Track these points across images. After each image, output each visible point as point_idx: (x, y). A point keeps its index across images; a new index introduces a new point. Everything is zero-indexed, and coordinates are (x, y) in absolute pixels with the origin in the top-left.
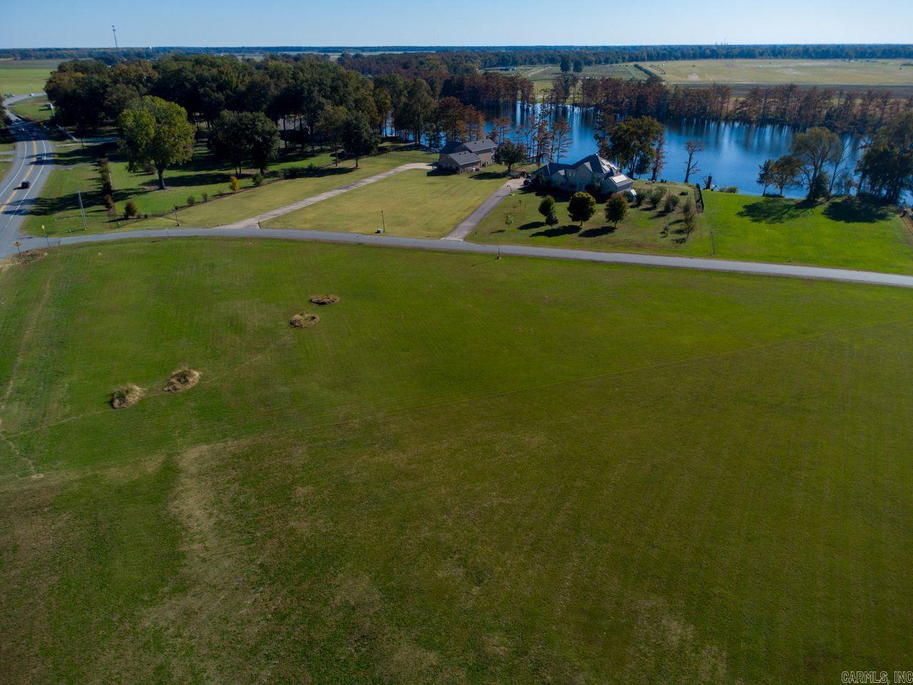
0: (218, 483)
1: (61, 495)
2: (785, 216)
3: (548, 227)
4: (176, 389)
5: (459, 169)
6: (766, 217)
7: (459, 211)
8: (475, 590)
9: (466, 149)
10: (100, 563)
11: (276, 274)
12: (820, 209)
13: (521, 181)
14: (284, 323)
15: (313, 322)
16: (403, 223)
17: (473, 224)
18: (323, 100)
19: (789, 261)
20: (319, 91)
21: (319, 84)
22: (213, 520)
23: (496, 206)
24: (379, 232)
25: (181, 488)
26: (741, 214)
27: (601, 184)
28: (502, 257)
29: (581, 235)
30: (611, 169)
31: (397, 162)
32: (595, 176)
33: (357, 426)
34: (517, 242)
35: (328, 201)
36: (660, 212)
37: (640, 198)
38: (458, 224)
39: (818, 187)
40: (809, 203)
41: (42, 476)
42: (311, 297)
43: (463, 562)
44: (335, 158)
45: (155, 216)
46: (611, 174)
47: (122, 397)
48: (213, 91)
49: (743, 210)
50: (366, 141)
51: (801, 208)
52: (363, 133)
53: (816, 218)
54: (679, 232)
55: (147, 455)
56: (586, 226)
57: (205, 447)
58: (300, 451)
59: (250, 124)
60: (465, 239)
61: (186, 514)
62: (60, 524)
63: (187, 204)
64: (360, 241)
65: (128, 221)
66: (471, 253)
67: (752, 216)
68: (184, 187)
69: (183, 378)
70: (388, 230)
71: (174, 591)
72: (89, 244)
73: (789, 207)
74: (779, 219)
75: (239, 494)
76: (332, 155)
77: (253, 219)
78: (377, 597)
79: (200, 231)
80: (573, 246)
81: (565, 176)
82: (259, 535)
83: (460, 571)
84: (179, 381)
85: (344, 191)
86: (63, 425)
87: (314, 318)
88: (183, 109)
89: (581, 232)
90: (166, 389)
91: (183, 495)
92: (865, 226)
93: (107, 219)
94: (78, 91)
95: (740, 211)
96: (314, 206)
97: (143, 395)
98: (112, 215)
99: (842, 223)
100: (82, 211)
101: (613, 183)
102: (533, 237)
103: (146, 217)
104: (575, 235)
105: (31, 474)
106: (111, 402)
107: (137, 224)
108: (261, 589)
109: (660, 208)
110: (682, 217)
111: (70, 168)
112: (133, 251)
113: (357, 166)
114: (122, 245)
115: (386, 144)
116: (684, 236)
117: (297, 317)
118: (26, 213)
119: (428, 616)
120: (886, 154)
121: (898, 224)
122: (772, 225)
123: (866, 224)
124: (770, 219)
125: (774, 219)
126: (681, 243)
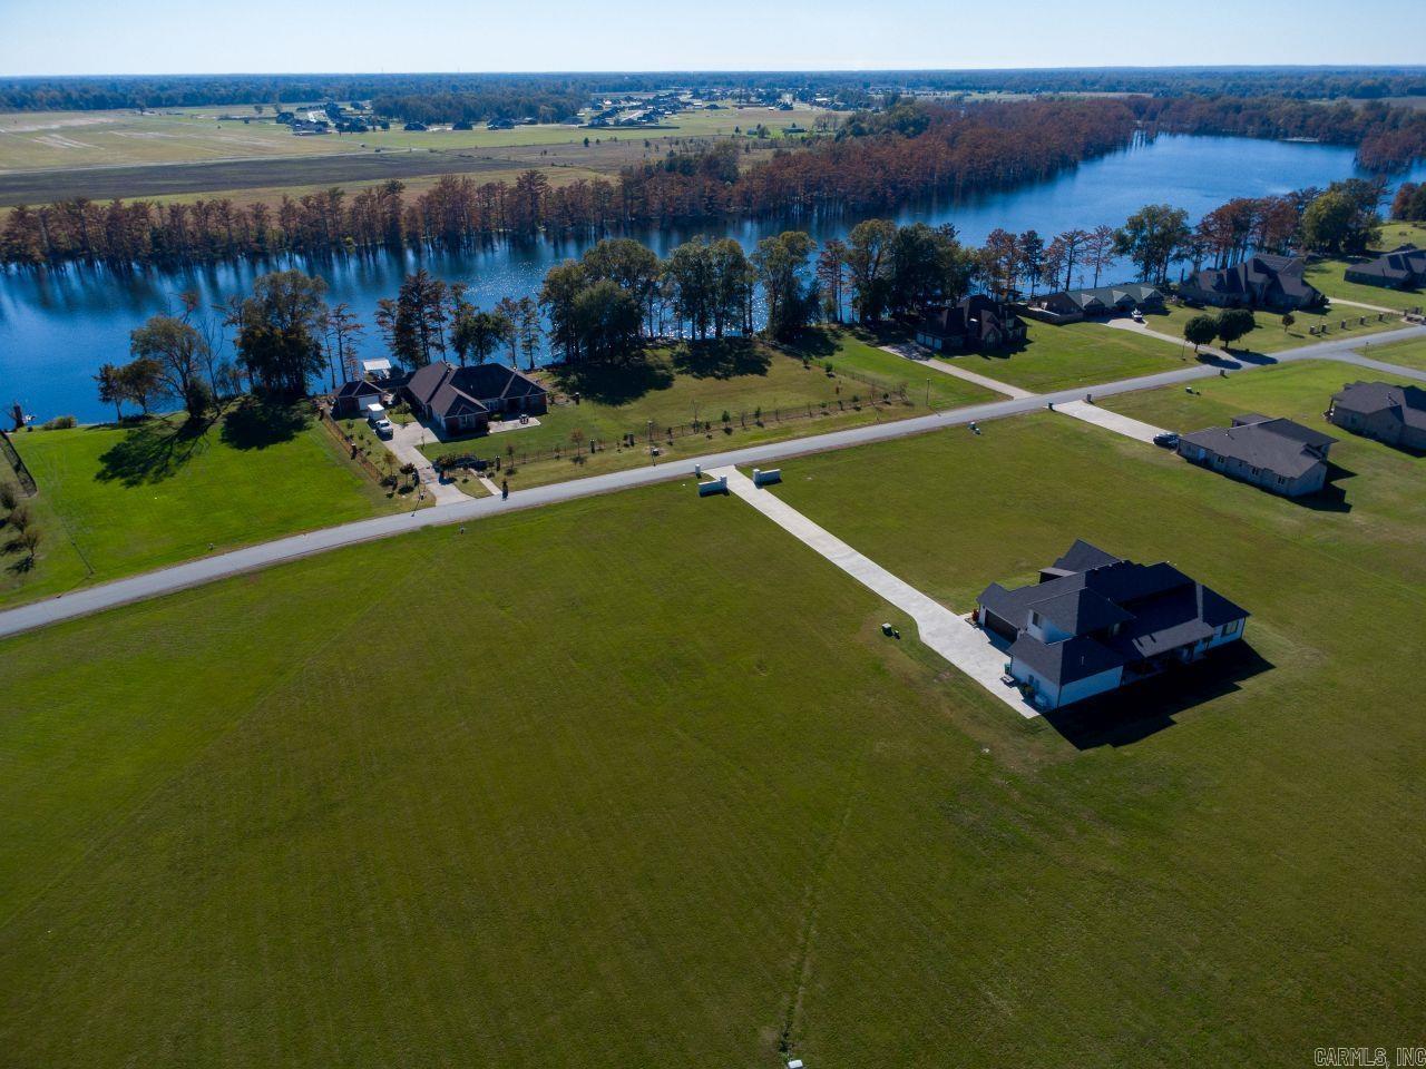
2: (172, 460)
6: (144, 471)
12: (216, 431)
26: (101, 476)
39: (197, 400)
40: (194, 428)
49: (102, 466)
51: (188, 439)
53: (216, 452)
54: (12, 547)
67: (122, 475)
73: (168, 441)
74: (165, 470)
92: (285, 448)
95: (99, 470)
99: (253, 451)
116: (26, 553)
120: (268, 339)
121: (321, 433)
122: (159, 485)
123: (284, 445)
124: (151, 473)
125: (158, 472)
126: (27, 570)
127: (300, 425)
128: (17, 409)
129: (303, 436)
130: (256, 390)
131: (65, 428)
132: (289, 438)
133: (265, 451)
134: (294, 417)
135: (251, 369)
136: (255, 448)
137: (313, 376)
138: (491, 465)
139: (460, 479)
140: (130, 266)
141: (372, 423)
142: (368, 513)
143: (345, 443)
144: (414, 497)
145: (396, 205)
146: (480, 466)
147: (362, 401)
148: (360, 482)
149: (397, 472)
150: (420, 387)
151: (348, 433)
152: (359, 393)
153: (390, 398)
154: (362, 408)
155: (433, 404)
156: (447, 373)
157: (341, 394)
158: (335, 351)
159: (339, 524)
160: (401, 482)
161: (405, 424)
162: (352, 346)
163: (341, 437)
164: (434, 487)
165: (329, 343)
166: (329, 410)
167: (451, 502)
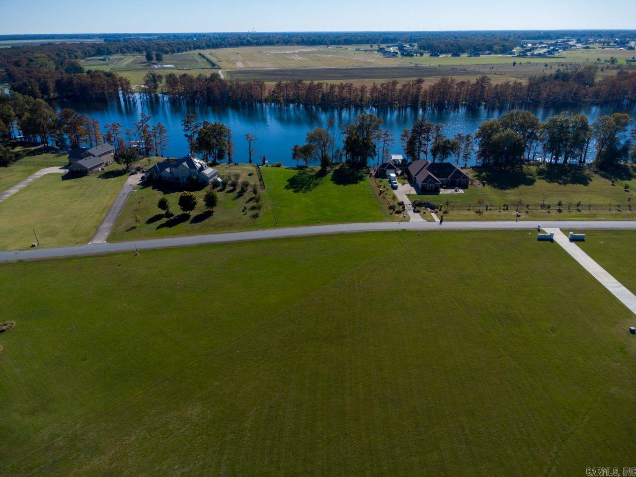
2: (312, 185)
3: (167, 219)
5: (88, 172)
6: (301, 187)
7: (97, 213)
9: (90, 154)
12: (329, 176)
13: (140, 175)
16: (52, 233)
17: (111, 225)
23: (125, 204)
24: (33, 246)
26: (287, 187)
28: (139, 252)
29: (192, 222)
31: (33, 168)
34: (147, 237)
36: (239, 193)
37: (224, 184)
38: (99, 226)
39: (325, 162)
40: (322, 174)
49: (288, 183)
51: (319, 178)
53: (328, 184)
54: (253, 208)
56: (193, 214)
60: (108, 240)
64: (20, 259)
66: (115, 254)
67: (294, 188)
70: (41, 242)
73: (311, 177)
74: (308, 189)
81: (171, 172)
95: (286, 184)
101: (204, 175)
102: (158, 230)
104: (188, 222)
109: (238, 190)
110: (253, 196)
115: (18, 149)
116: (256, 211)
120: (356, 141)
121: (369, 182)
122: (306, 194)
123: (354, 185)
125: (306, 189)
126: (256, 218)
127: (361, 178)
128: (264, 158)
129: (362, 183)
130: (347, 162)
131: (278, 167)
132: (356, 183)
133: (346, 187)
134: (359, 174)
135: (347, 153)
137: (371, 159)
138: (437, 208)
139: (422, 212)
140: (312, 107)
141: (390, 181)
142: (381, 220)
143: (377, 188)
144: (401, 216)
145: (419, 89)
146: (433, 208)
147: (388, 171)
148: (380, 206)
149: (396, 204)
150: (413, 170)
151: (380, 184)
152: (387, 168)
153: (399, 172)
154: (387, 175)
155: (417, 177)
156: (426, 164)
157: (380, 168)
158: (381, 149)
159: (368, 221)
160: (397, 209)
161: (403, 184)
162: (388, 148)
163: (376, 186)
164: (411, 213)
165: (379, 145)
166: (374, 173)
167: (416, 221)
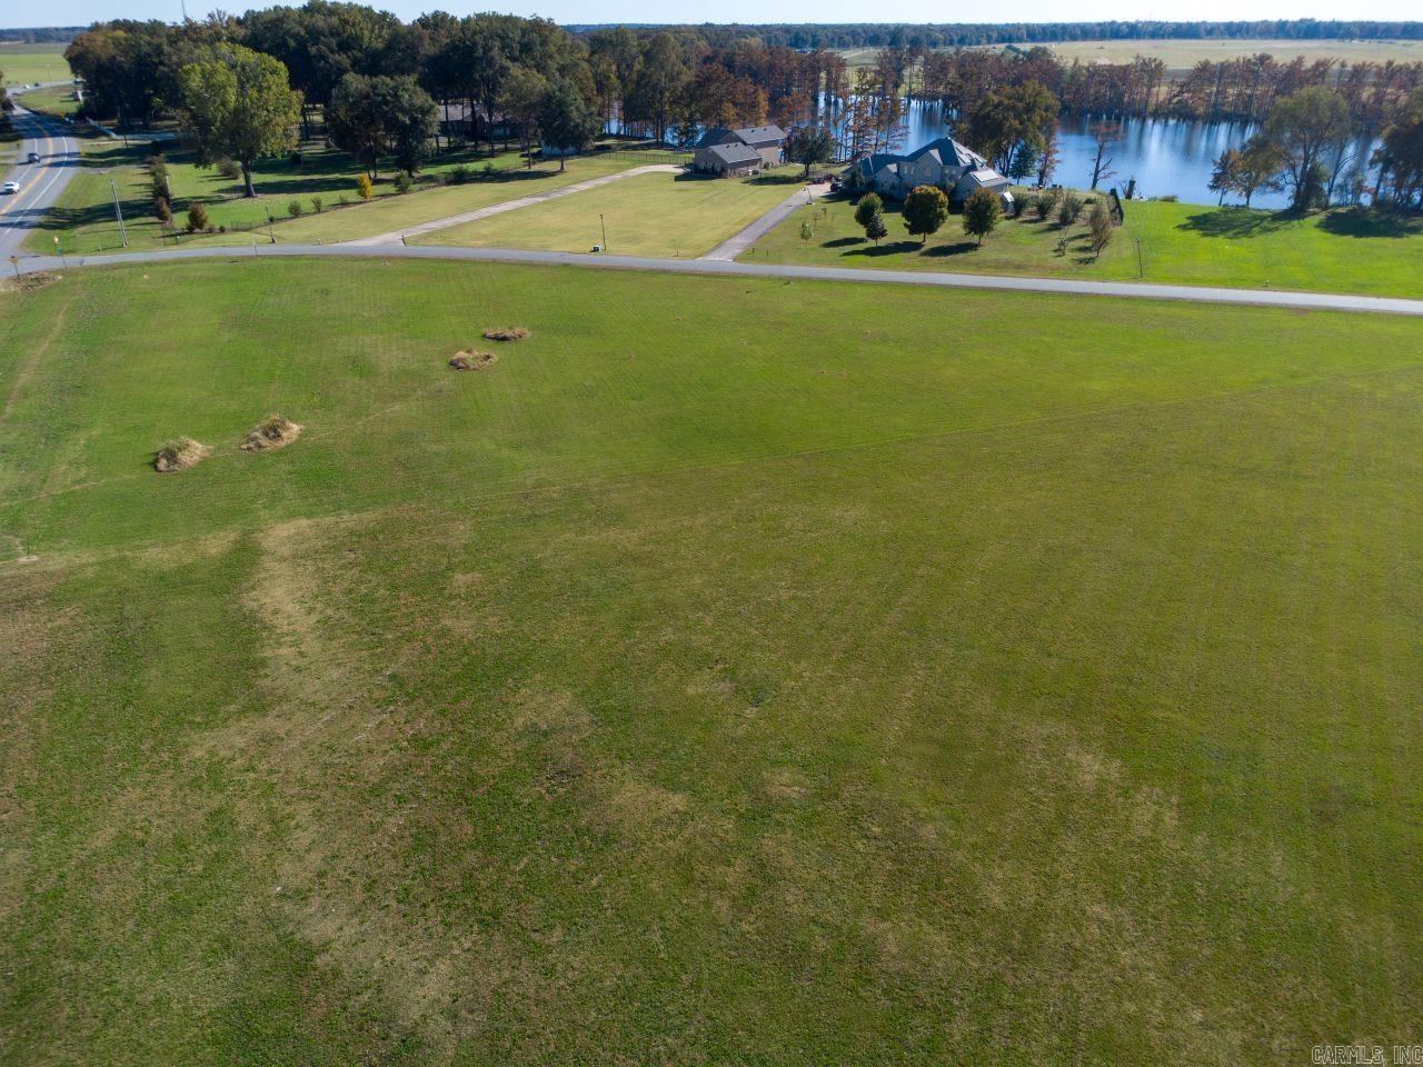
0: (324, 569)
1: (66, 584)
2: (1256, 229)
3: (871, 243)
4: (260, 447)
5: (726, 171)
6: (1223, 231)
7: (725, 224)
8: (751, 712)
9: (737, 139)
10: (125, 673)
11: (429, 302)
12: (1314, 220)
13: (826, 188)
14: (441, 364)
15: (487, 363)
16: (634, 240)
17: (751, 240)
18: (509, 64)
19: (1265, 286)
20: (502, 49)
21: (502, 38)
22: (314, 618)
23: (787, 218)
24: (596, 250)
25: (263, 575)
27: (956, 185)
29: (924, 255)
30: (972, 160)
31: (628, 163)
32: (947, 172)
33: (555, 495)
34: (819, 263)
35: (517, 211)
36: (1052, 225)
37: (1019, 205)
38: (724, 240)
40: (1296, 212)
41: (35, 558)
42: (484, 331)
43: (729, 674)
44: (527, 159)
45: (237, 230)
46: (973, 167)
47: (171, 455)
48: (332, 52)
49: (1187, 222)
50: (577, 126)
51: (1281, 220)
52: (572, 111)
53: (1308, 231)
54: (1084, 249)
55: (209, 532)
56: (931, 241)
57: (304, 522)
58: (462, 527)
59: (390, 94)
60: (736, 259)
61: (270, 609)
62: (60, 622)
63: (288, 215)
64: (566, 261)
65: (194, 236)
66: (745, 276)
67: (1201, 229)
68: (284, 195)
69: (274, 432)
70: (610, 247)
71: (244, 711)
72: (130, 265)
73: (1263, 218)
74: (1245, 234)
75: (360, 582)
76: (522, 156)
77: (394, 234)
78: (585, 719)
79: (308, 249)
80: (911, 268)
81: (897, 174)
82: (390, 637)
83: (726, 687)
84: (267, 435)
85: (541, 199)
86: (73, 492)
87: (488, 357)
88: (281, 65)
89: (923, 250)
90: (244, 446)
91: (267, 584)
92: (1388, 241)
93: (161, 233)
94: (118, 58)
95: (1182, 223)
96: (493, 218)
97: (207, 454)
98: (167, 229)
99: (1349, 239)
100: (120, 224)
101: (976, 182)
103: (222, 230)
104: (915, 254)
105: (17, 557)
106: (154, 464)
107: (207, 239)
108: (392, 708)
109: (1052, 219)
110: (1088, 230)
111: (105, 171)
112: (199, 273)
113: (562, 168)
114: (182, 266)
115: (610, 142)
116: (1089, 255)
117: (462, 354)
118: (32, 226)
119: (670, 745)
122: (1235, 240)
123: (1388, 239)
124: (1231, 233)
125: (1239, 233)
126: (1086, 264)
127: (1414, 230)
128: (1132, 183)
131: (1167, 201)
132: (1397, 236)
133: (1363, 240)
136: (1351, 237)
